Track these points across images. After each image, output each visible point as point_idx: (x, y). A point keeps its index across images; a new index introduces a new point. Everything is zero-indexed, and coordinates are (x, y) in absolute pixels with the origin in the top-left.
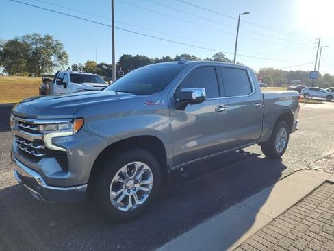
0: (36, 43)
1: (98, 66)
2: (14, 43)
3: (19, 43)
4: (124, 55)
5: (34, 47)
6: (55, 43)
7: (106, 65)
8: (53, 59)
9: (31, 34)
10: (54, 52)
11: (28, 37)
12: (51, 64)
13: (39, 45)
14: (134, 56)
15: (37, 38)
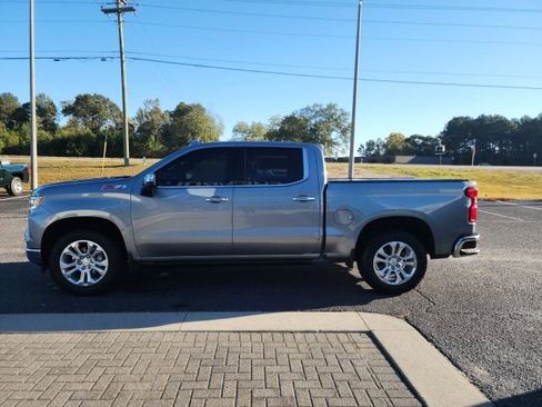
0: (315, 116)
1: (407, 140)
2: (290, 120)
3: (296, 119)
4: (455, 119)
5: (313, 122)
6: (339, 113)
7: (420, 138)
8: (334, 135)
9: (311, 105)
10: (337, 126)
11: (308, 109)
12: (331, 143)
13: (318, 119)
14: (475, 117)
15: (318, 109)
